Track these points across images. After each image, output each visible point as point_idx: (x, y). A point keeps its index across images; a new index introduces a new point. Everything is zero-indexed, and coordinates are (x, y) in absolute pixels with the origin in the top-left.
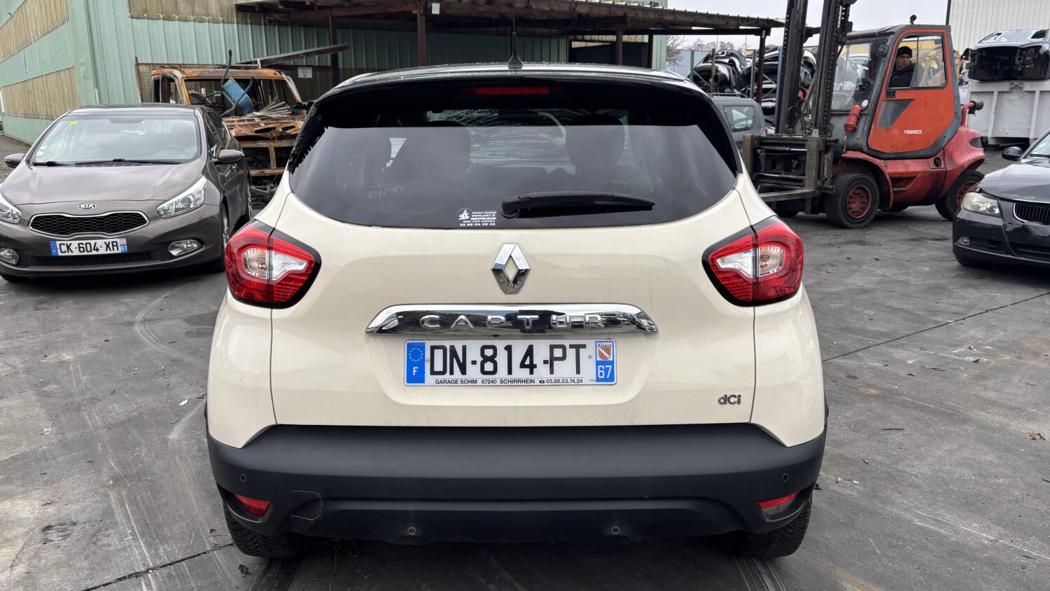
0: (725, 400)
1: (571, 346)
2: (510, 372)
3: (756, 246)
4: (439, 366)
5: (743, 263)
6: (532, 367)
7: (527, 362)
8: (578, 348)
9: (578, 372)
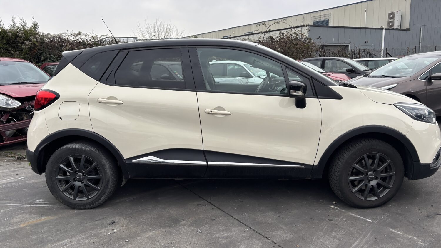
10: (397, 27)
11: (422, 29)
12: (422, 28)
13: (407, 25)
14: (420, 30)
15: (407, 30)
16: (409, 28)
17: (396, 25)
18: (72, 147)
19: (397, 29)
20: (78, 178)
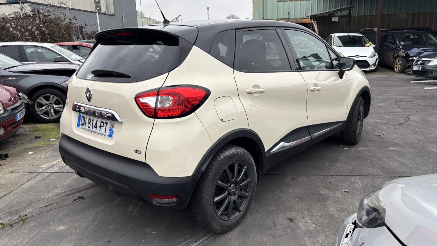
0: (137, 151)
1: (105, 123)
2: (92, 129)
3: (158, 95)
4: (82, 124)
5: (151, 101)
6: (96, 127)
7: (96, 126)
8: (107, 123)
9: (105, 132)
10: (105, 12)
11: (123, 16)
12: (123, 14)
13: (112, 11)
14: (122, 16)
15: (113, 15)
16: (114, 14)
17: (103, 10)
18: (230, 154)
19: (104, 14)
20: (232, 191)
